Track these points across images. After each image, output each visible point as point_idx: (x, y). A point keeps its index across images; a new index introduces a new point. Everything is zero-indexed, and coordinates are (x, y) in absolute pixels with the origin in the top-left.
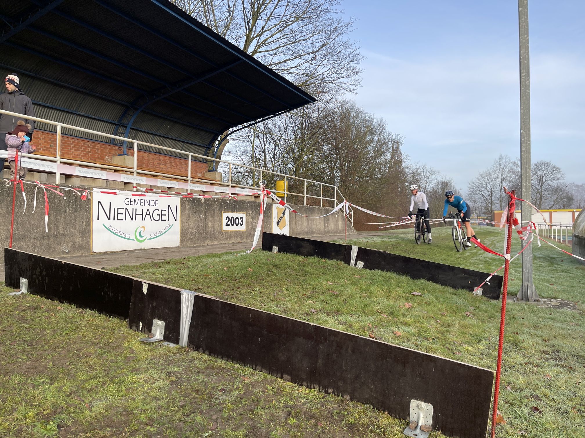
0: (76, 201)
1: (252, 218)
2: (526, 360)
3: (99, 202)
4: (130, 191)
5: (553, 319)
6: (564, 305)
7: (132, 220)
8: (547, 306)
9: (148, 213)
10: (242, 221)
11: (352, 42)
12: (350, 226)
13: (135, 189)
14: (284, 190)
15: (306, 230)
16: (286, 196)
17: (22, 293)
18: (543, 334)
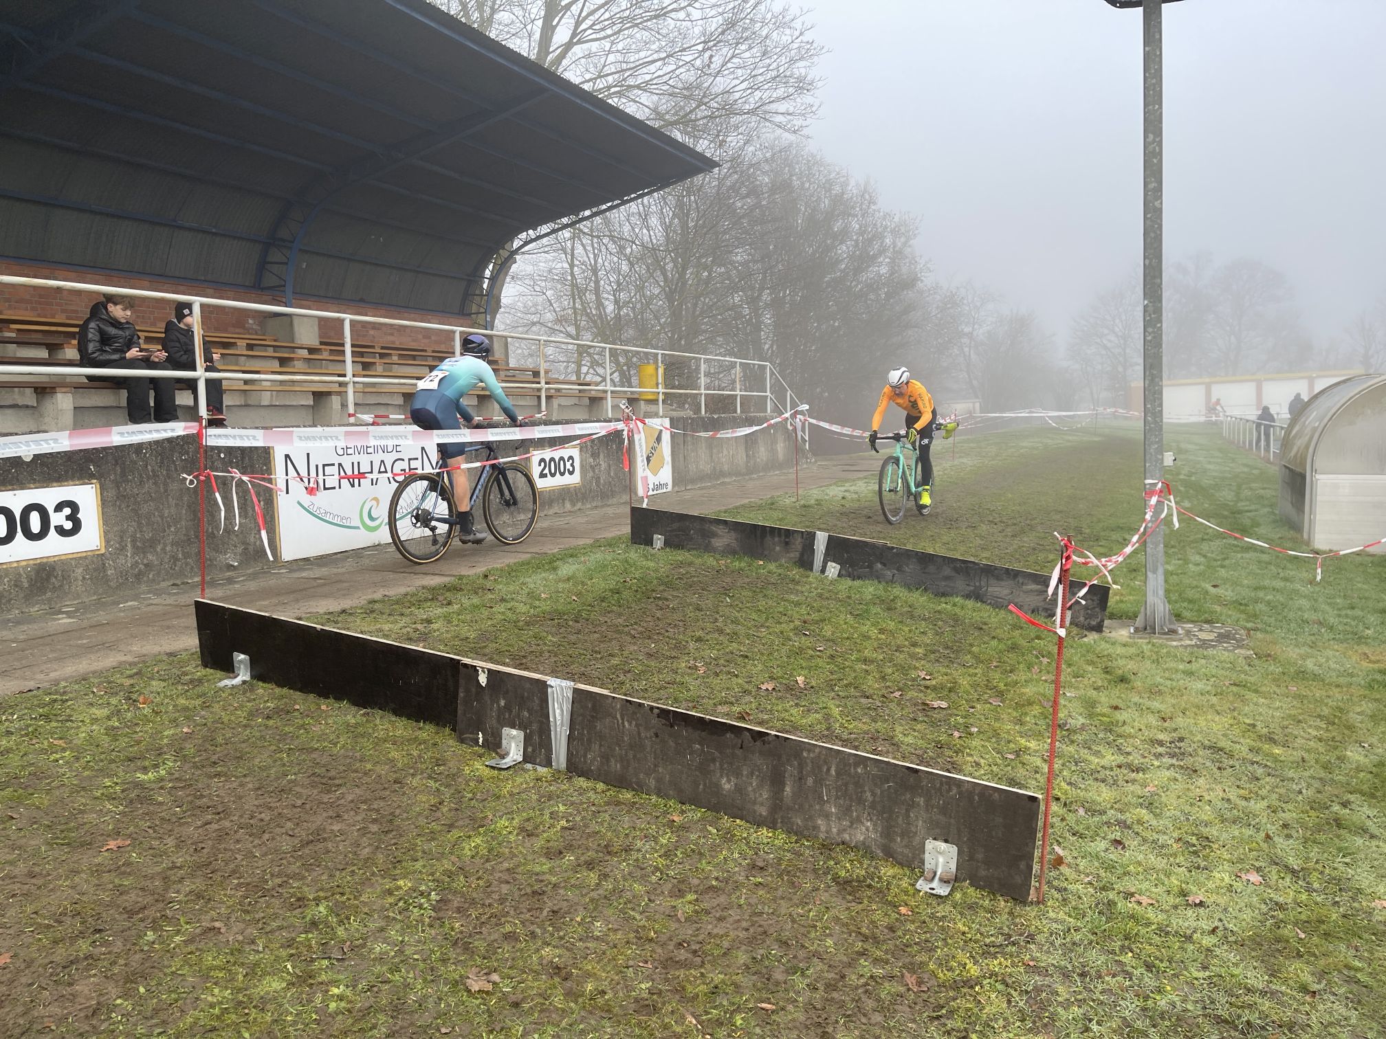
0: (243, 458)
1: (592, 455)
2: (1121, 759)
3: (287, 456)
4: (344, 425)
5: (1190, 674)
6: (1223, 637)
7: (353, 486)
8: (1188, 642)
9: (383, 469)
10: (572, 465)
11: (793, 11)
12: (803, 450)
13: (352, 420)
14: (657, 384)
15: (707, 469)
16: (661, 397)
17: (244, 682)
18: (1162, 707)
